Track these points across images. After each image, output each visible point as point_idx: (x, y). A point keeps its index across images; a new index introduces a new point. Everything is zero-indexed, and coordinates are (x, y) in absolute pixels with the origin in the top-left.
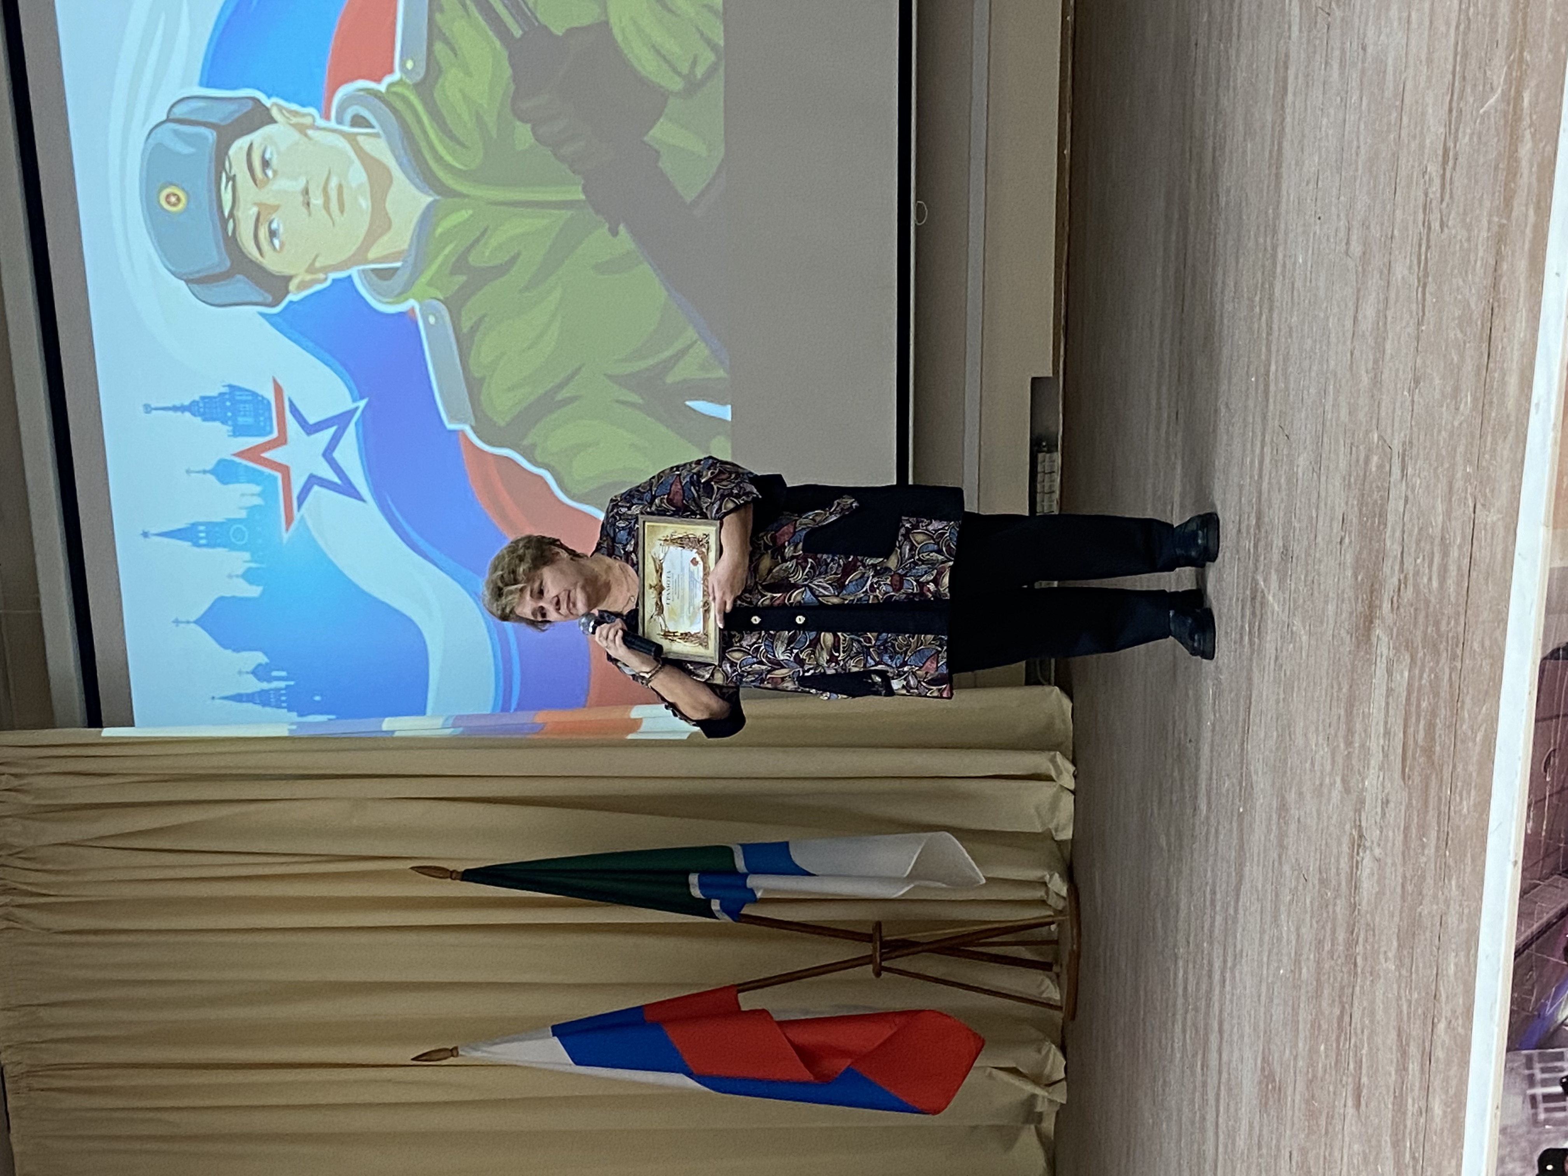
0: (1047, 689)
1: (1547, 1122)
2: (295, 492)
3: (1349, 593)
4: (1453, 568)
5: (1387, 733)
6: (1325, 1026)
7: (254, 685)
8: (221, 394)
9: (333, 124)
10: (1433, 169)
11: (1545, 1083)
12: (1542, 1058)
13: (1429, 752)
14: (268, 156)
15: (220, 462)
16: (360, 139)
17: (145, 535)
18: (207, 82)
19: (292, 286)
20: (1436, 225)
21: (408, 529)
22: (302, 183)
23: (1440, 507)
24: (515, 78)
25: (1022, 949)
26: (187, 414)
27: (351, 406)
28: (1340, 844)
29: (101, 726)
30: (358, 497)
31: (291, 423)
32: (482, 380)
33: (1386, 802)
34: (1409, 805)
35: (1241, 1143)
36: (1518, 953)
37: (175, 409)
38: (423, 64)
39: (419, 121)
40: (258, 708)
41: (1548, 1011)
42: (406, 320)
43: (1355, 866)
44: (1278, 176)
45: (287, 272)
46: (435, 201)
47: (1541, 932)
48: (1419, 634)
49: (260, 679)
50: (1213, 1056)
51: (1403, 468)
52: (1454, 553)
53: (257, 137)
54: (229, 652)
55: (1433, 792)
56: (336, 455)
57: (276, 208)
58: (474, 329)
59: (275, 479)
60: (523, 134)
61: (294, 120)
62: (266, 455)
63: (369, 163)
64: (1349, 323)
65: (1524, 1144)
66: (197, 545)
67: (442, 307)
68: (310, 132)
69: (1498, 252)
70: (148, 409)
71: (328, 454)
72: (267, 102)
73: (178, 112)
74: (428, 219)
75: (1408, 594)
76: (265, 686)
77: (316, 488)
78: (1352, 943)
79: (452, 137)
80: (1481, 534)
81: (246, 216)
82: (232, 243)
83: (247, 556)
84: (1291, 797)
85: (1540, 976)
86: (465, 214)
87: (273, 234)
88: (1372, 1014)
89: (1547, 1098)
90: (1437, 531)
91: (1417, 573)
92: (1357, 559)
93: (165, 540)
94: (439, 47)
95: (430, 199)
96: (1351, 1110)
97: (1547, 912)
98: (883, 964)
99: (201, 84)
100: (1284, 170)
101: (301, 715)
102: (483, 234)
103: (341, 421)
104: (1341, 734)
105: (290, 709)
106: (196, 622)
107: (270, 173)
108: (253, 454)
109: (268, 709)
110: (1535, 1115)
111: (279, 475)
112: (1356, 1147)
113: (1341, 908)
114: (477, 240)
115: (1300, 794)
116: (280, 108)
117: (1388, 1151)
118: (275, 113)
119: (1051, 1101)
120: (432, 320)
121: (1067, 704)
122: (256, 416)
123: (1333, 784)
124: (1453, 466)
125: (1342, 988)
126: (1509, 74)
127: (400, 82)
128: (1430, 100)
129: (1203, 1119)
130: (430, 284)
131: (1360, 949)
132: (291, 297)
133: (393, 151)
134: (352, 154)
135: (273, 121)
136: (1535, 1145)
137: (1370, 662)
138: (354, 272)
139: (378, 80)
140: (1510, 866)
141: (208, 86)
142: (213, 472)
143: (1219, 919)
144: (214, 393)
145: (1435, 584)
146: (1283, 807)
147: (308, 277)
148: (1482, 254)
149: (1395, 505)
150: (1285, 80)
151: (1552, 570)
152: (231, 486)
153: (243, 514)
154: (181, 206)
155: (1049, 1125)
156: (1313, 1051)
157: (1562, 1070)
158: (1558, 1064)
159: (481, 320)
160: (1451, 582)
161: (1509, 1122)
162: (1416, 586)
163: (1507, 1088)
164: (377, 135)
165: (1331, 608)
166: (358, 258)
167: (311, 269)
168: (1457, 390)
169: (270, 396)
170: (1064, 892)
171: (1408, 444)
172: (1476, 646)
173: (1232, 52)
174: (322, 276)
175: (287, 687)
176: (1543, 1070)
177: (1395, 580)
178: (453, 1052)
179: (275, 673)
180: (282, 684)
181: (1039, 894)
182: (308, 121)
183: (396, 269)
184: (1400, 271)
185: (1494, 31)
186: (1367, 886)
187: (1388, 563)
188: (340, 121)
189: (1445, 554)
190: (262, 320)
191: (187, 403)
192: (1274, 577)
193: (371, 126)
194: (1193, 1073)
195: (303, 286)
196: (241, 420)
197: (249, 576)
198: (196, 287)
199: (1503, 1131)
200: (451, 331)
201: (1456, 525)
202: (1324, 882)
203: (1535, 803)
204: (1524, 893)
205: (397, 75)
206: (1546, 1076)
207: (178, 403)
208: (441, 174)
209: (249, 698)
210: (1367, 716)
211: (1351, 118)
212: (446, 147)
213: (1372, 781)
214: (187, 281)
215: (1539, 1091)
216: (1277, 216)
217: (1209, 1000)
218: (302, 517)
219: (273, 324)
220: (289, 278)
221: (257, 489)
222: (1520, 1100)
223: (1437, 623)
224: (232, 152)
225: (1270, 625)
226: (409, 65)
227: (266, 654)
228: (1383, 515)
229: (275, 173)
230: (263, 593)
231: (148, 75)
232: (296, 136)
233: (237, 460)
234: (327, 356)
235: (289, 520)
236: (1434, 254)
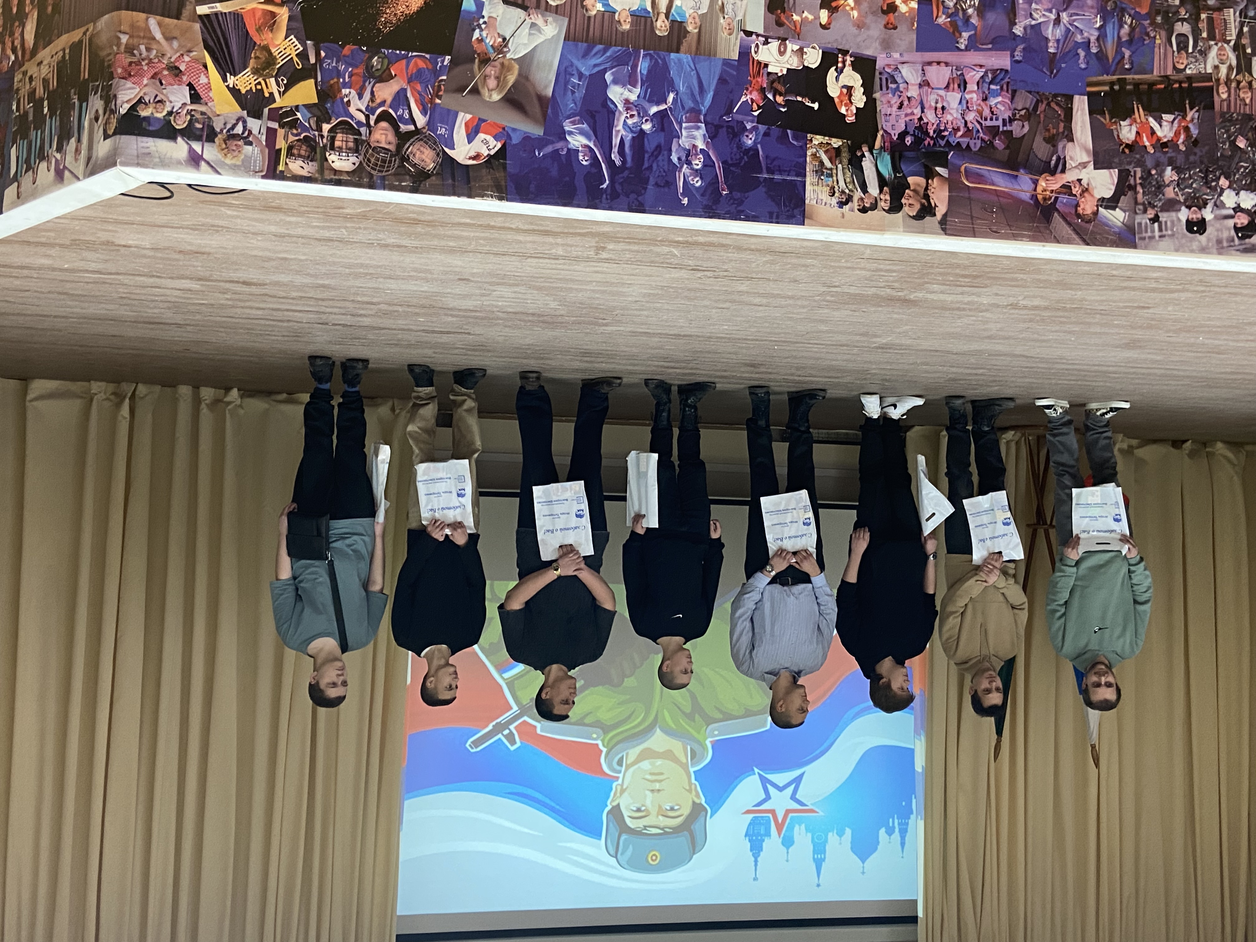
0: (908, 438)
1: (1172, 230)
2: (799, 807)
3: (890, 309)
4: (888, 267)
5: (962, 294)
6: (1105, 321)
7: (896, 835)
8: (750, 841)
9: (621, 775)
10: (699, 274)
11: (1153, 231)
12: (1140, 232)
13: (976, 277)
14: (635, 809)
15: (783, 844)
16: (629, 762)
17: (818, 885)
18: (599, 836)
19: (697, 801)
20: (725, 274)
21: (817, 752)
22: (648, 793)
23: (858, 272)
24: (603, 684)
25: (1041, 454)
26: (759, 859)
27: (757, 776)
28: (1013, 314)
29: (917, 917)
30: (801, 776)
31: (765, 806)
32: (747, 710)
33: (997, 294)
34: (1000, 285)
35: (1158, 358)
36: (1088, 244)
37: (756, 865)
38: (594, 729)
39: (622, 732)
40: (908, 835)
41: (1117, 230)
42: (715, 745)
43: (1025, 307)
44: (684, 336)
45: (690, 803)
46: (660, 727)
47: (1077, 233)
48: (918, 281)
49: (893, 832)
50: (1111, 369)
51: (835, 287)
52: (882, 267)
53: (626, 813)
54: (879, 847)
55: (996, 275)
56: (781, 785)
57: (660, 807)
58: (721, 712)
59: (792, 817)
60: (630, 682)
61: (618, 795)
62: (780, 821)
63: (641, 758)
64: (761, 308)
65: (1184, 241)
66: (824, 860)
67: (711, 727)
68: (625, 787)
69: (745, 249)
70: (755, 879)
71: (781, 789)
72: (609, 807)
73: (612, 852)
74: (668, 732)
75: (896, 285)
76: (897, 830)
77: (797, 796)
78: (1064, 309)
79: (629, 717)
80: (875, 256)
81: (663, 821)
82: (677, 830)
83: (830, 834)
84: (986, 334)
85: (1100, 234)
86: (666, 714)
87: (672, 809)
88: (1103, 301)
89: (1160, 230)
90: (868, 274)
91: (887, 281)
92: (874, 305)
93: (821, 876)
94: (587, 721)
95: (658, 730)
96: (1151, 311)
97: (1067, 231)
98: (1049, 523)
99: (600, 839)
100: (682, 334)
101: (912, 813)
102: (676, 705)
103: (764, 782)
104: (958, 313)
105: (909, 818)
106: (863, 863)
107: (643, 808)
108: (779, 827)
109: (909, 830)
110: (1169, 236)
111: (791, 815)
112: (1170, 308)
113: (1046, 314)
114: (679, 708)
115: (984, 330)
116: (613, 801)
117: (1175, 295)
118: (615, 804)
119: (1122, 441)
120: (716, 733)
121: (917, 428)
122: (760, 824)
123: (982, 316)
124: (840, 267)
125: (1086, 314)
126: (666, 246)
127: (603, 741)
128: (668, 276)
129: (1143, 374)
130: (699, 732)
131: (1068, 306)
132: (703, 802)
133: (634, 747)
134: (636, 767)
135: (618, 805)
136: (1184, 236)
137: (926, 300)
138: (692, 770)
139: (601, 751)
140: (1045, 248)
141: (601, 836)
142: (788, 848)
143: (1040, 365)
144: (749, 845)
145: (894, 274)
146: (989, 337)
147: (694, 793)
148: (745, 256)
149: (853, 290)
150: (641, 333)
151: (904, 231)
152: (795, 840)
153: (809, 835)
154: (657, 854)
155: (1134, 442)
156: (1118, 326)
157: (1146, 223)
158: (1143, 225)
159: (718, 709)
160: (895, 268)
161: (1173, 248)
162: (893, 282)
163: (1155, 249)
164: (627, 754)
165: (895, 316)
166: (685, 767)
167: (690, 791)
168: (804, 266)
169: (751, 816)
170: (1013, 432)
171: (824, 284)
172: (929, 258)
173: (623, 354)
174: (693, 787)
175: (898, 818)
176: (1146, 232)
177: (888, 290)
178: (1093, 747)
179: (891, 824)
180: (896, 821)
181: (1013, 445)
182: (619, 788)
183: (691, 749)
184: (743, 288)
185: (645, 252)
186: (1037, 302)
187: (878, 292)
188: (620, 772)
189: (881, 270)
190: (714, 817)
191: (753, 859)
192: (874, 340)
193: (623, 757)
194: (1118, 378)
195: (698, 795)
196: (762, 832)
197: (841, 834)
198: (697, 849)
199: (1177, 250)
200: (721, 724)
201: (868, 266)
202: (1031, 321)
203: (1015, 237)
204: (1058, 242)
205: (599, 742)
206: (1149, 230)
207: (753, 864)
208: (647, 724)
209: (903, 838)
210: (952, 302)
211: (666, 307)
212: (634, 720)
213: (985, 300)
214: (694, 853)
215: (1157, 234)
216: (702, 337)
217: (1079, 370)
218: (812, 804)
219: (716, 812)
220: (694, 802)
221: (797, 828)
222: (1161, 243)
223: (914, 273)
224: (632, 827)
225: (897, 341)
226: (595, 736)
227: (880, 828)
228: (856, 295)
229: (643, 806)
230: (849, 827)
231: (592, 864)
232: (626, 794)
233: (782, 836)
234: (733, 786)
235: (812, 811)
236: (739, 274)
